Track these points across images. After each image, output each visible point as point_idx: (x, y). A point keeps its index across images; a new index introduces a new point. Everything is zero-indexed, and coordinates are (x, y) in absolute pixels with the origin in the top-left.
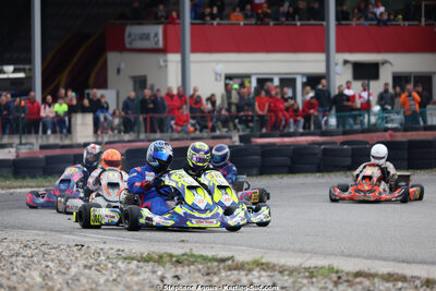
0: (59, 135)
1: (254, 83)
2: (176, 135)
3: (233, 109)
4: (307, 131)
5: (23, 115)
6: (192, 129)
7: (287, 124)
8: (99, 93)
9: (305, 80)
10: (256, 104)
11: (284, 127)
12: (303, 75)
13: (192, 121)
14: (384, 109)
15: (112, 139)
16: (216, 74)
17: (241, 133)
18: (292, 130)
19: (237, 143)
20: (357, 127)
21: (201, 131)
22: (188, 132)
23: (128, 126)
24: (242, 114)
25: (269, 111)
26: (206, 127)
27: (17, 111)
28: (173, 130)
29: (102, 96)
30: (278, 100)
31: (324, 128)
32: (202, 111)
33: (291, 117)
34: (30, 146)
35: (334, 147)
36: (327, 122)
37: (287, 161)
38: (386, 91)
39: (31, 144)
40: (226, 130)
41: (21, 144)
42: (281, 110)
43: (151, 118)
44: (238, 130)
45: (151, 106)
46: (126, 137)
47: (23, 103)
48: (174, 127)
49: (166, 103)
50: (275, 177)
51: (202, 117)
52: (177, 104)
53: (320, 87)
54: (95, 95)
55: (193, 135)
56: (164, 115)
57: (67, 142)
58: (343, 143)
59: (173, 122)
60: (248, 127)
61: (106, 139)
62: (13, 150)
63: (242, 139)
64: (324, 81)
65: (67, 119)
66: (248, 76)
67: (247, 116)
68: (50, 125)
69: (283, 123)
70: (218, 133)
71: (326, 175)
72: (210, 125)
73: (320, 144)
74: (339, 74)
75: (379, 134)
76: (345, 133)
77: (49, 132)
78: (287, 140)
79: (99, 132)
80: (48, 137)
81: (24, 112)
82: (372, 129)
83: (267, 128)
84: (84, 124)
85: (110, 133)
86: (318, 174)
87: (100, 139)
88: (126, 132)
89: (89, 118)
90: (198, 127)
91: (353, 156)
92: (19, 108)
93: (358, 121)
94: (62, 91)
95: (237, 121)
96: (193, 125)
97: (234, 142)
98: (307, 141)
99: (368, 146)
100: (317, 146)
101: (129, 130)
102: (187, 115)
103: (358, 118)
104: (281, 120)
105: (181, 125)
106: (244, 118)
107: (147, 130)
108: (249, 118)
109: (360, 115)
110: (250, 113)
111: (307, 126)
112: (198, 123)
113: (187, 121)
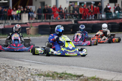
0: (17, 20)
1: (78, 4)
2: (54, 20)
3: (71, 12)
4: (96, 19)
5: (6, 14)
6: (59, 18)
7: (89, 17)
8: (29, 7)
9: (94, 3)
10: (79, 10)
11: (88, 18)
12: (93, 1)
13: (59, 16)
14: (119, 12)
15: (34, 21)
16: (67, 1)
17: (75, 20)
18: (90, 18)
19: (73, 23)
20: (110, 18)
21: (62, 19)
22: (58, 19)
24: (75, 14)
26: (63, 18)
27: (4, 13)
29: (31, 8)
31: (100, 18)
34: (8, 24)
36: (101, 16)
37: (90, 29)
39: (9, 23)
41: (5, 23)
43: (46, 15)
44: (74, 19)
45: (47, 11)
46: (39, 21)
47: (6, 10)
48: (54, 18)
49: (52, 10)
51: (62, 15)
53: (99, 5)
54: (28, 8)
55: (59, 20)
57: (20, 22)
60: (77, 17)
61: (32, 21)
62: (3, 25)
63: (75, 22)
64: (100, 3)
65: (19, 15)
66: (76, 2)
67: (76, 14)
68: (14, 17)
70: (67, 19)
72: (65, 17)
74: (105, 1)
75: (118, 20)
76: (107, 20)
77: (14, 19)
78: (89, 22)
79: (30, 19)
80: (14, 21)
81: (6, 13)
82: (116, 18)
84: (25, 17)
87: (30, 22)
88: (38, 19)
89: (27, 15)
90: (61, 18)
91: (112, 27)
92: (5, 12)
94: (19, 6)
95: (73, 16)
96: (60, 17)
97: (72, 22)
98: (96, 22)
99: (116, 24)
100: (100, 24)
101: (39, 18)
102: (57, 14)
103: (111, 15)
104: (87, 15)
105: (56, 17)
106: (75, 15)
107: (45, 18)
108: (77, 15)
109: (112, 14)
110: (77, 13)
111: (96, 17)
112: (61, 16)
113: (57, 16)
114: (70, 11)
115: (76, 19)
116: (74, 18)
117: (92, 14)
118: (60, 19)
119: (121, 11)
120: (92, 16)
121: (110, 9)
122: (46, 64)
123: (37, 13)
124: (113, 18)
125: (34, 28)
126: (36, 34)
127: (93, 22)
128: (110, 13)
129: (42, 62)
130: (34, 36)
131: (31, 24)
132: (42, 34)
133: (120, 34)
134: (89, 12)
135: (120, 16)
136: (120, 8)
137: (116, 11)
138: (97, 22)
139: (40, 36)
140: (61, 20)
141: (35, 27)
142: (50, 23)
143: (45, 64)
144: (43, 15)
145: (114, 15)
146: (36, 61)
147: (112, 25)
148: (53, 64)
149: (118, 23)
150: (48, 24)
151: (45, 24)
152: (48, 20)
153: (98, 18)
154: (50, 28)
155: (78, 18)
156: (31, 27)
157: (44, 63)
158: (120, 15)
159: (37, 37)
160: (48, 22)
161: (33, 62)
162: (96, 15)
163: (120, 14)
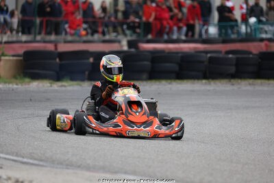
2: (69, 38)
3: (120, 15)
4: (189, 38)
6: (84, 33)
7: (171, 31)
13: (85, 26)
14: (259, 21)
15: (10, 39)
17: (129, 38)
18: (175, 37)
19: (125, 48)
20: (233, 36)
21: (92, 34)
22: (80, 36)
23: (25, 27)
24: (129, 21)
25: (156, 19)
26: (97, 32)
28: (66, 33)
30: (163, 9)
32: (94, 17)
33: (175, 24)
35: (221, 55)
36: (207, 31)
37: (175, 67)
38: (257, 4)
40: (115, 34)
42: (166, 19)
43: (47, 21)
44: (125, 35)
45: (48, 9)
46: (24, 38)
48: (68, 30)
49: (63, 8)
50: (164, 82)
51: (94, 23)
52: (71, 9)
55: (85, 38)
56: (59, 19)
58: (228, 52)
59: (67, 26)
60: (135, 32)
61: (5, 38)
63: (130, 44)
67: (134, 22)
69: (167, 30)
70: (107, 37)
71: (212, 82)
72: (101, 30)
73: (207, 52)
75: (256, 44)
76: (224, 42)
78: (171, 46)
82: (248, 38)
83: (153, 35)
85: (9, 33)
86: (204, 81)
88: (23, 33)
90: (89, 31)
91: (237, 65)
93: (235, 31)
95: (125, 27)
96: (85, 29)
97: (122, 46)
98: (190, 48)
99: (251, 56)
100: (204, 54)
101: (26, 30)
102: (80, 20)
103: (236, 28)
104: (165, 27)
105: (75, 29)
106: (132, 24)
107: (43, 32)
108: (137, 25)
109: (237, 26)
110: (137, 20)
111: (190, 34)
112: (90, 27)
113: (79, 25)
114: (116, 11)
115: (134, 37)
116: (128, 32)
117: (181, 25)
118: (87, 34)
119: (264, 19)
120: (179, 29)
121: (231, 10)
122: (45, 164)
123: (20, 16)
124: (240, 37)
125: (11, 58)
126: (15, 77)
127: (181, 48)
128: (233, 23)
129: (35, 159)
130: (9, 83)
131: (3, 45)
132: (35, 77)
133: (261, 84)
134: (172, 18)
135: (261, 33)
136: (262, 9)
137: (250, 17)
138: (195, 48)
139: (29, 82)
140: (89, 38)
141: (13, 56)
142: (56, 46)
143: (42, 166)
144: (38, 21)
145: (243, 29)
146: (17, 155)
147: (237, 59)
148: (67, 165)
149: (255, 52)
150: (50, 47)
151: (42, 49)
152: (53, 37)
153: (197, 36)
154: (58, 60)
155: (139, 34)
156: (3, 55)
157: (41, 163)
158: (261, 29)
159: (20, 86)
160: (50, 42)
161: (7, 157)
162: (191, 28)
163: (261, 26)
